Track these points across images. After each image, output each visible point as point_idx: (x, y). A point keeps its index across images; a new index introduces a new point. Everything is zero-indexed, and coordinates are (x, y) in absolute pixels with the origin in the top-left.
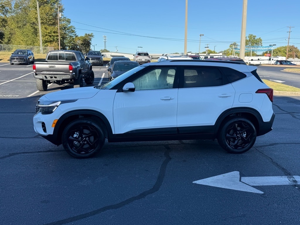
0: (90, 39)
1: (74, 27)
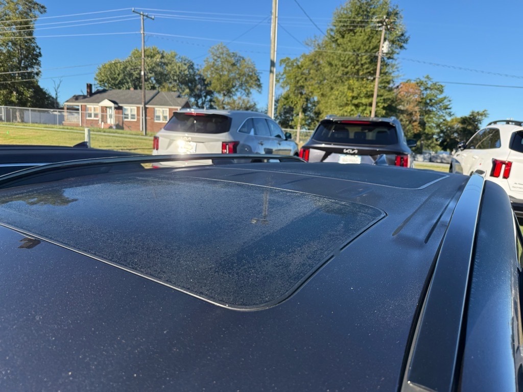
0: (480, 121)
1: (448, 99)
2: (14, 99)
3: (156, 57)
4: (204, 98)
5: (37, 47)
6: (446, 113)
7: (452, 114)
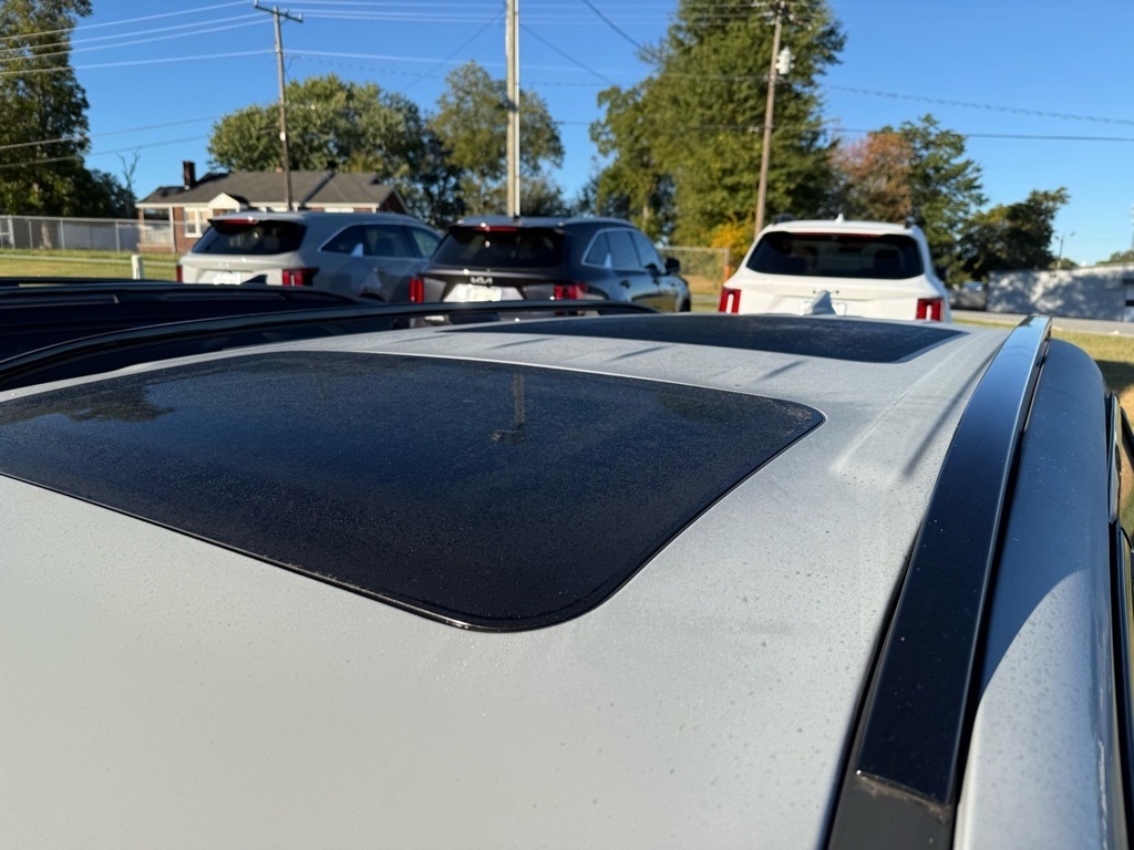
0: (1051, 212)
1: (975, 165)
2: (34, 199)
3: (335, 99)
4: (441, 183)
5: (78, 87)
6: (971, 197)
7: (984, 198)
